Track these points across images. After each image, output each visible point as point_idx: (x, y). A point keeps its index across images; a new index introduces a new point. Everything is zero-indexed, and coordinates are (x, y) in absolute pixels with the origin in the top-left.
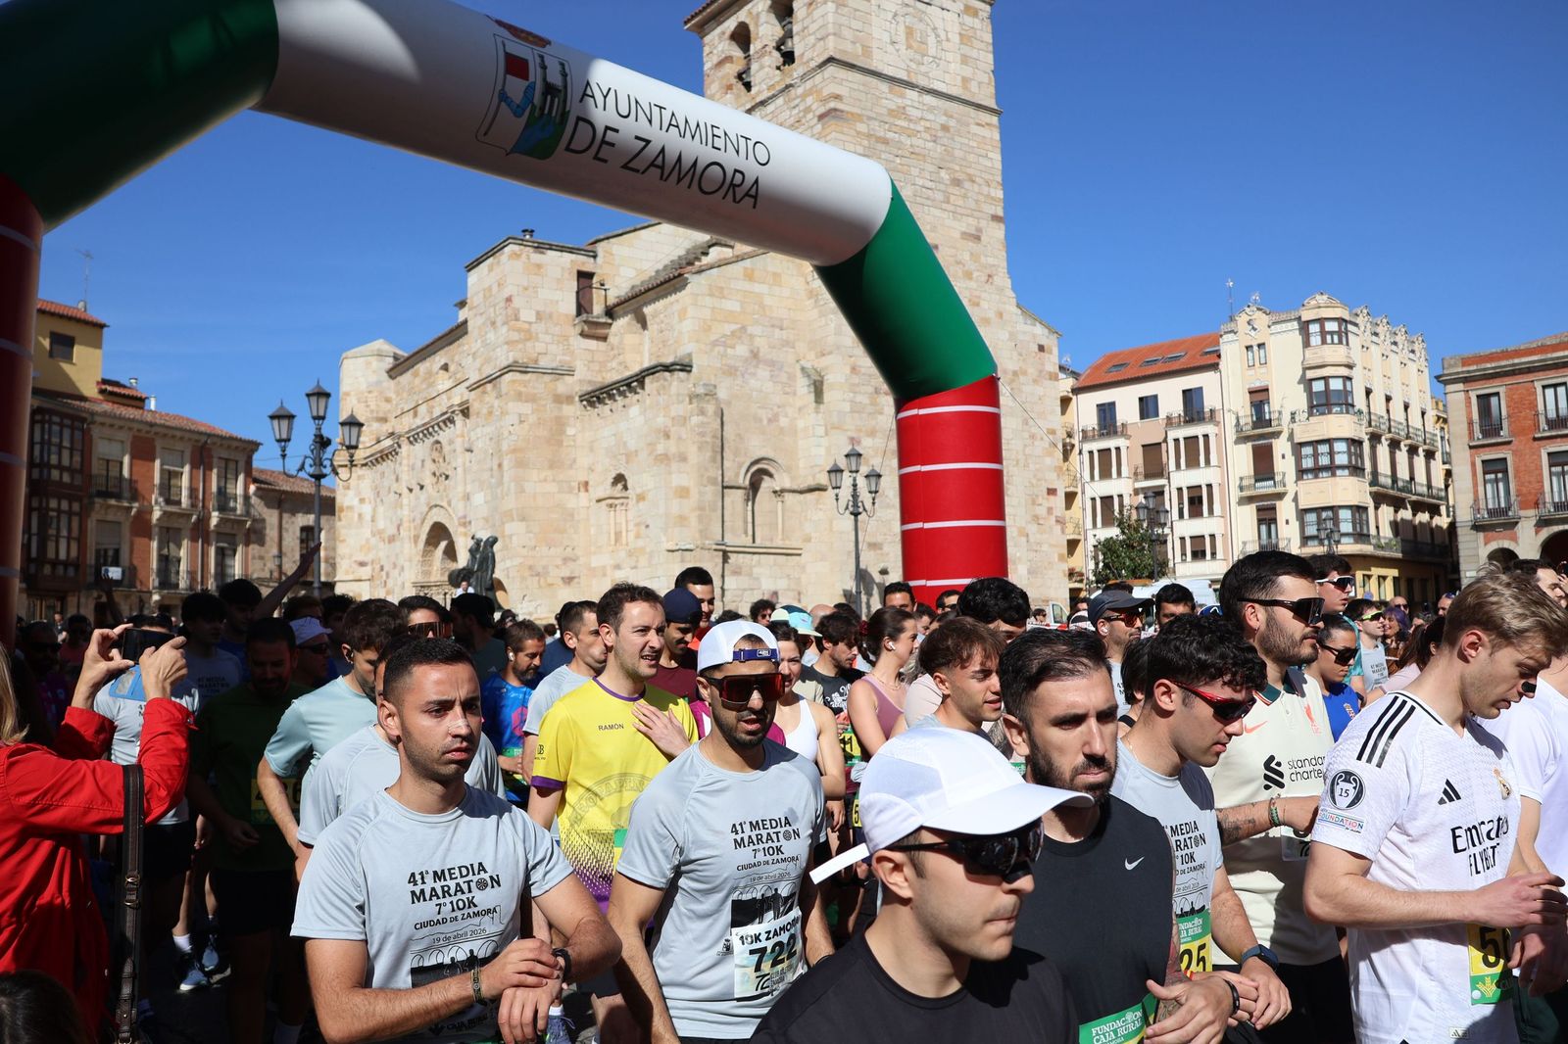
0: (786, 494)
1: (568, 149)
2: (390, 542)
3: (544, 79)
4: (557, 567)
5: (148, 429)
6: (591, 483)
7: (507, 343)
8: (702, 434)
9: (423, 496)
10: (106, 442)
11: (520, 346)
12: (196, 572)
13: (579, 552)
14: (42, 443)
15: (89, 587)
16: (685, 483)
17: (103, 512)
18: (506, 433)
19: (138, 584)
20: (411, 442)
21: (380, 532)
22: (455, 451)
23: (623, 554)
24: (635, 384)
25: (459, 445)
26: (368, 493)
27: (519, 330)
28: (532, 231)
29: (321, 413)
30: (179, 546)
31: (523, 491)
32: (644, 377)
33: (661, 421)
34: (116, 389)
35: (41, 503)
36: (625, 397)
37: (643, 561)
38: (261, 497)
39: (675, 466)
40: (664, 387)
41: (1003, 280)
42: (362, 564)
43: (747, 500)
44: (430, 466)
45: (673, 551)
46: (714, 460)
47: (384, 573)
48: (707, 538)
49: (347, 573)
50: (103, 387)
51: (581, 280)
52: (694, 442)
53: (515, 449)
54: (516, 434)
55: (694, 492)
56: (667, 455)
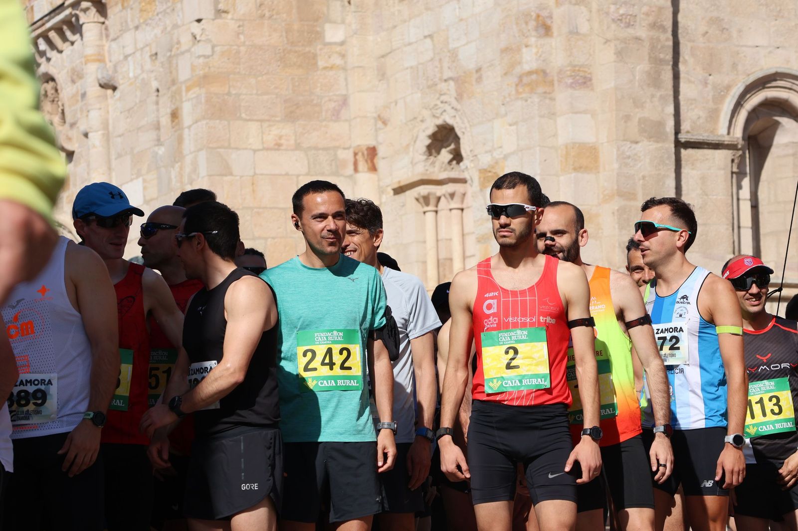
6: (381, 151)
8: (627, 21)
16: (588, 137)
18: (186, 40)
22: (84, 95)
25: (93, 73)
39: (563, 96)
43: (740, 175)
46: (655, 81)
52: (607, 41)
53: (205, 77)
54: (208, 41)
55: (608, 156)
56: (544, 72)
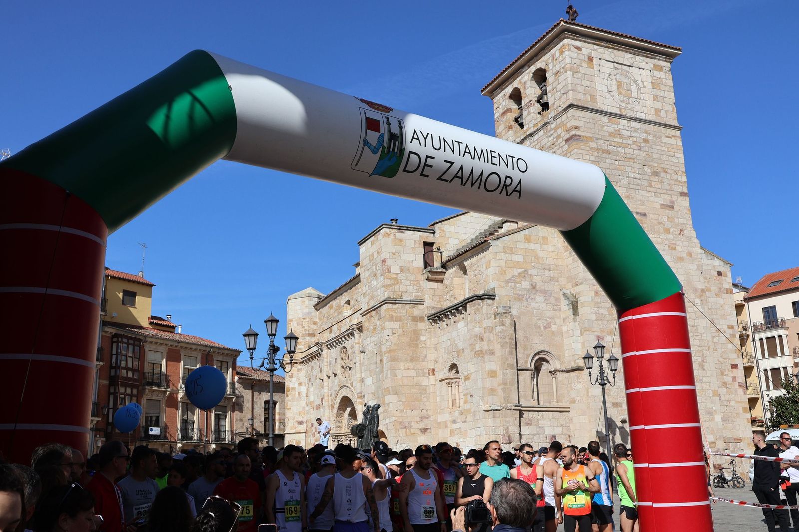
0: (558, 373)
1: (405, 170)
2: (317, 409)
3: (389, 131)
4: (417, 422)
5: (177, 344)
6: (436, 370)
7: (383, 287)
8: (503, 337)
9: (336, 380)
10: (153, 353)
11: (391, 288)
12: (203, 429)
13: (430, 413)
14: (117, 354)
15: (141, 440)
16: (494, 368)
17: (150, 395)
18: (384, 341)
19: (169, 437)
20: (328, 348)
21: (311, 403)
22: (354, 353)
23: (457, 414)
24: (461, 308)
25: (357, 349)
26: (304, 380)
27: (390, 279)
28: (396, 220)
29: (273, 332)
30: (193, 414)
31: (395, 376)
32: (466, 304)
33: (477, 330)
34: (159, 322)
35: (115, 390)
36: (456, 316)
37: (470, 418)
38: (241, 383)
39: (487, 358)
40: (479, 309)
41: (690, 232)
42: (301, 423)
43: (533, 378)
44: (340, 362)
45: (488, 411)
46: (511, 354)
47: (313, 428)
48: (509, 403)
49: (292, 428)
50: (152, 321)
51: (426, 247)
52: (498, 343)
53: (390, 350)
54: (390, 341)
55: (500, 373)
56: (482, 351)
